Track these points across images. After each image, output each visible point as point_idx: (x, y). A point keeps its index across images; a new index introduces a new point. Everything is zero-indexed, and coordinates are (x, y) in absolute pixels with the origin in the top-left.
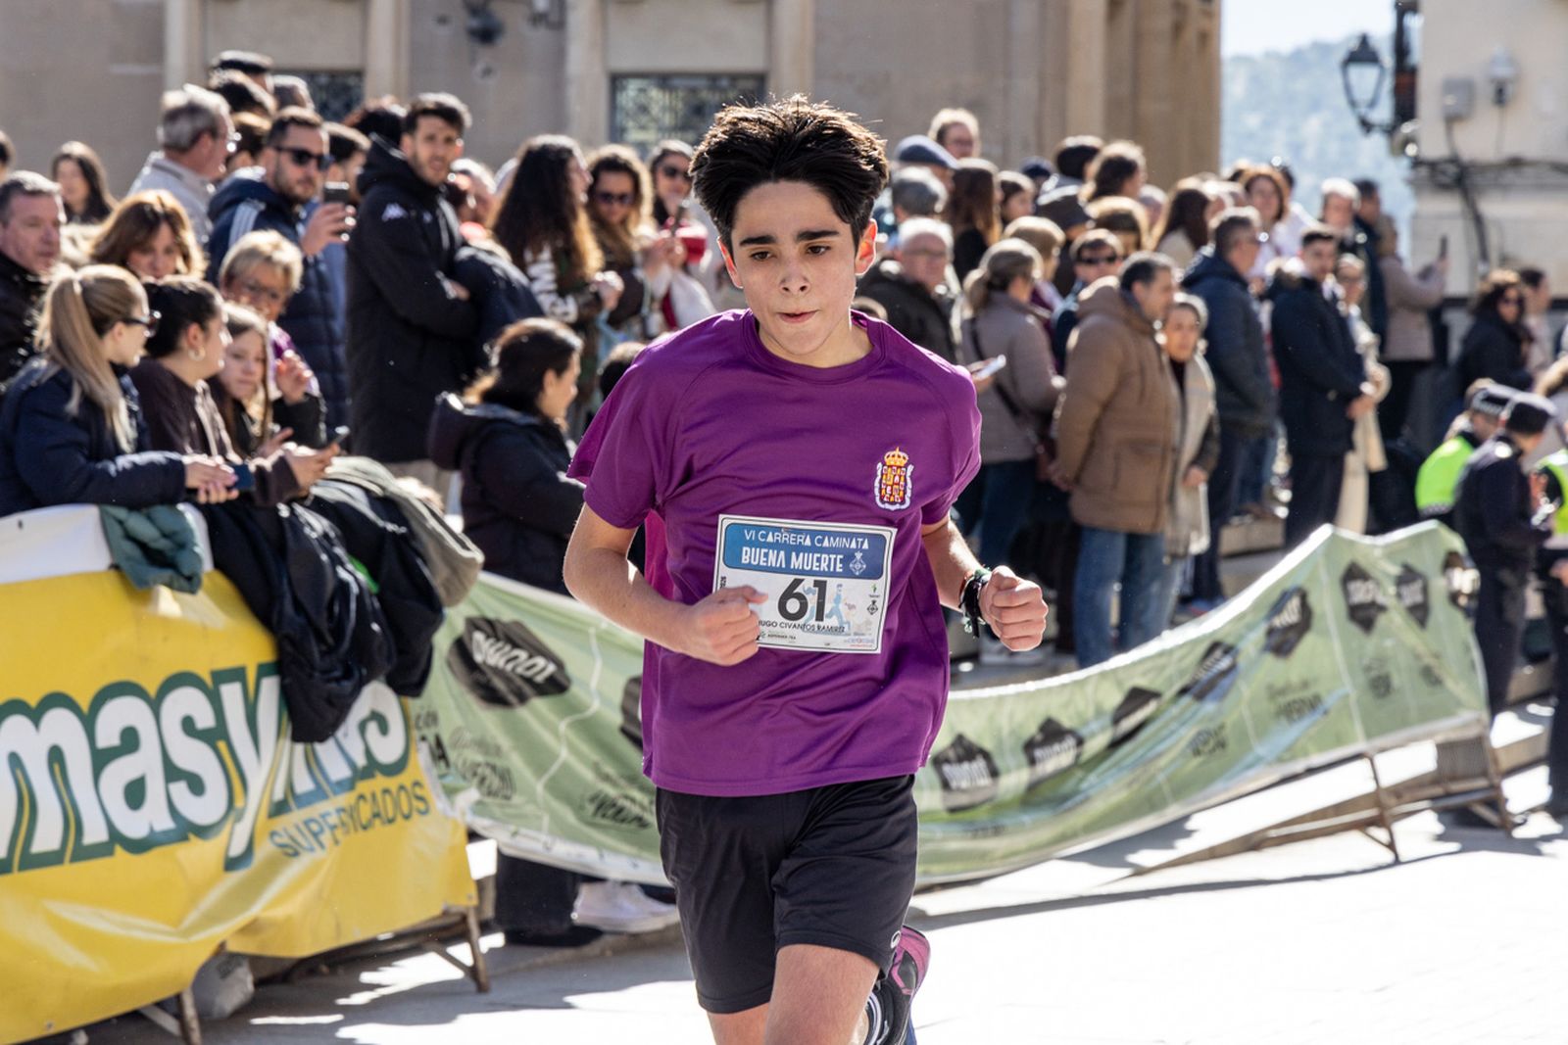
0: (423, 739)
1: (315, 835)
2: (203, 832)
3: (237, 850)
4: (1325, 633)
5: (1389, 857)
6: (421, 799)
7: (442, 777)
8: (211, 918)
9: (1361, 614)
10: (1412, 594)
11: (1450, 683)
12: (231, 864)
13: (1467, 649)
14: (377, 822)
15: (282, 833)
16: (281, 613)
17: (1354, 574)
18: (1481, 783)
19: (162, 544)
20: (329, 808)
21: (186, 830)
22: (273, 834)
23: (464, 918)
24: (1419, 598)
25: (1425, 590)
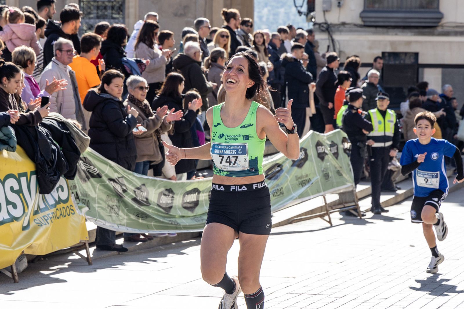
0: (73, 193)
1: (46, 220)
2: (17, 219)
3: (25, 224)
4: (312, 161)
5: (329, 225)
6: (72, 210)
7: (78, 204)
8: (20, 244)
9: (320, 156)
10: (334, 150)
11: (344, 175)
12: (24, 228)
13: (349, 165)
14: (61, 216)
15: (37, 220)
16: (37, 157)
17: (319, 144)
18: (353, 204)
19: (5, 138)
20: (49, 212)
21: (14, 219)
22: (35, 220)
23: (85, 244)
24: (336, 151)
25: (337, 149)
